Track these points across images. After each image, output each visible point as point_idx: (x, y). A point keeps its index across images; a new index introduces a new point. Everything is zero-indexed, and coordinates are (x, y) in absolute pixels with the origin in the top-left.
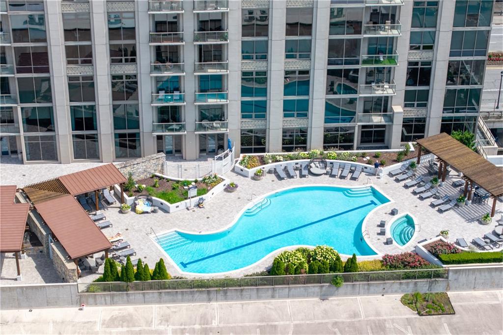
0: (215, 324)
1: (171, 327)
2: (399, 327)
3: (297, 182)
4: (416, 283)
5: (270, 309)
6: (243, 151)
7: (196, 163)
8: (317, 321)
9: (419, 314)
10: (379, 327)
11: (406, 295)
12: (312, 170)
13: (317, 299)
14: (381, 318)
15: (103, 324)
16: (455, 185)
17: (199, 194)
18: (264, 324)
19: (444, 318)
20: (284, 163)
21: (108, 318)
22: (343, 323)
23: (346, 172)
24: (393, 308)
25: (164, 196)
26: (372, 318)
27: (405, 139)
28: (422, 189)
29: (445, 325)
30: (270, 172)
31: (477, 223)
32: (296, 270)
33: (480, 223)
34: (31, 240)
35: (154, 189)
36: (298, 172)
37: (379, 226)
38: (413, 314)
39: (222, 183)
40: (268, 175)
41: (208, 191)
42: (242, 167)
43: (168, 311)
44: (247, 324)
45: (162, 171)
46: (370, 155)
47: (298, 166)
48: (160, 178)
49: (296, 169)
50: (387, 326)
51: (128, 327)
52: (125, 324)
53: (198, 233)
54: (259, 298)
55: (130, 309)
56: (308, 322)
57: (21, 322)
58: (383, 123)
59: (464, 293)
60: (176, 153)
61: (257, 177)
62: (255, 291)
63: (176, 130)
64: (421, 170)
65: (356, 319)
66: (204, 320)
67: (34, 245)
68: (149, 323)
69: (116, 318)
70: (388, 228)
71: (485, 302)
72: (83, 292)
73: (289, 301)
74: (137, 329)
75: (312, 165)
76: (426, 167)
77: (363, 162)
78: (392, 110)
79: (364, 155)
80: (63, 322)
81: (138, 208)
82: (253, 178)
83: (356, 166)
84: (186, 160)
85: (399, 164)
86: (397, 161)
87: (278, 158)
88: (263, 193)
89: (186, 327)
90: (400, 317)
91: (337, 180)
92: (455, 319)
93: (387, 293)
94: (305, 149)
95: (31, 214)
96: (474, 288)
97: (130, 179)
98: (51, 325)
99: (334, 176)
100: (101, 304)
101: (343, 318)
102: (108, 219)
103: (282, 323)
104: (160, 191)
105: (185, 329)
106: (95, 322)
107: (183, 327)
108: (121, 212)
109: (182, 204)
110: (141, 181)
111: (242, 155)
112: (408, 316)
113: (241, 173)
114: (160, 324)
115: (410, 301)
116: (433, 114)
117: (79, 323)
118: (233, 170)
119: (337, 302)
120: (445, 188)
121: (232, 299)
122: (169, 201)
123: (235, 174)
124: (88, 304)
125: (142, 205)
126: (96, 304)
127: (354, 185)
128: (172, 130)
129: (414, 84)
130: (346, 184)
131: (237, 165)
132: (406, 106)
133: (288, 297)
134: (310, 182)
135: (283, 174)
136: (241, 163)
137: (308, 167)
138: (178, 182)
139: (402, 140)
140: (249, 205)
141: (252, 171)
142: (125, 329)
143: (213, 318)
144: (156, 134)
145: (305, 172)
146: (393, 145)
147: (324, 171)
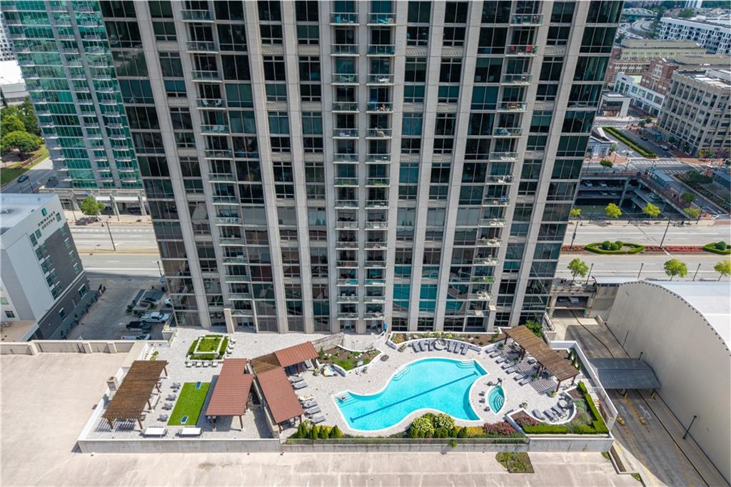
0: (370, 472)
1: (340, 473)
2: (495, 482)
3: (426, 355)
4: (506, 446)
5: (408, 460)
6: (394, 329)
7: (363, 336)
8: (439, 473)
9: (509, 471)
10: (481, 481)
11: (499, 453)
12: (436, 346)
13: (438, 453)
14: (482, 473)
15: (295, 469)
16: (529, 362)
17: (364, 364)
18: (403, 473)
19: (527, 475)
20: (418, 340)
21: (299, 463)
22: (457, 476)
23: (458, 349)
24: (491, 465)
25: (341, 364)
26: (476, 473)
27: (496, 324)
28: (509, 365)
29: (528, 482)
30: (409, 346)
31: (546, 395)
32: (426, 434)
33: (549, 395)
34: (253, 399)
35: (336, 357)
36: (427, 346)
37: (480, 395)
38: (505, 471)
39: (379, 355)
40: (408, 348)
41: (370, 361)
42: (392, 342)
43: (339, 459)
44: (392, 473)
45: (342, 344)
46: (473, 336)
47: (427, 342)
48: (341, 349)
49: (426, 344)
50: (487, 480)
51: (312, 471)
52: (310, 469)
53: (362, 395)
54: (400, 451)
55: (314, 455)
56: (433, 473)
57: (241, 464)
58: (483, 316)
59: (539, 453)
60: (351, 328)
61: (401, 350)
62: (398, 447)
63: (353, 317)
64: (507, 349)
65: (466, 473)
66: (363, 468)
67: (254, 403)
68: (326, 469)
69: (304, 464)
70: (486, 397)
71: (554, 463)
72: (283, 444)
73: (419, 453)
74: (318, 474)
75: (436, 342)
76: (510, 346)
77: (469, 342)
78: (488, 308)
79: (469, 337)
80: (268, 465)
81: (325, 373)
82: (399, 350)
83: (464, 345)
84: (357, 334)
85: (492, 345)
86: (491, 342)
87: (415, 336)
88: (405, 363)
89: (351, 474)
90: (496, 473)
91: (452, 354)
92: (534, 477)
93: (486, 451)
94: (431, 329)
95: (254, 381)
96: (547, 451)
97: (321, 350)
98: (261, 467)
99: (450, 351)
100: (295, 451)
101: (457, 472)
102: (306, 381)
103: (415, 473)
104: (340, 359)
105: (349, 475)
106: (290, 466)
107: (348, 474)
108: (314, 374)
109: (353, 371)
110: (328, 351)
111: (392, 332)
112: (501, 473)
113: (391, 346)
114: (333, 470)
115: (502, 459)
116: (515, 311)
117: (279, 467)
118: (386, 343)
119: (452, 457)
120: (524, 365)
121: (382, 451)
122: (345, 368)
123: (387, 346)
124: (286, 451)
125: (328, 371)
126: (292, 451)
127: (463, 359)
128: (350, 317)
129: (504, 293)
130: (457, 357)
131: (389, 340)
132: (498, 305)
133: (420, 451)
134: (434, 355)
135: (418, 349)
136: (391, 339)
137: (434, 344)
138: (351, 352)
139: (495, 325)
140: (396, 372)
141: (398, 346)
142: (310, 474)
143: (369, 466)
144: (339, 319)
145: (432, 347)
146: (488, 330)
147: (444, 347)
